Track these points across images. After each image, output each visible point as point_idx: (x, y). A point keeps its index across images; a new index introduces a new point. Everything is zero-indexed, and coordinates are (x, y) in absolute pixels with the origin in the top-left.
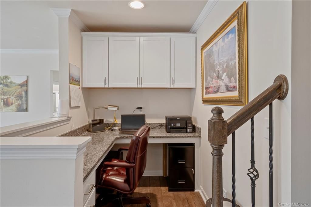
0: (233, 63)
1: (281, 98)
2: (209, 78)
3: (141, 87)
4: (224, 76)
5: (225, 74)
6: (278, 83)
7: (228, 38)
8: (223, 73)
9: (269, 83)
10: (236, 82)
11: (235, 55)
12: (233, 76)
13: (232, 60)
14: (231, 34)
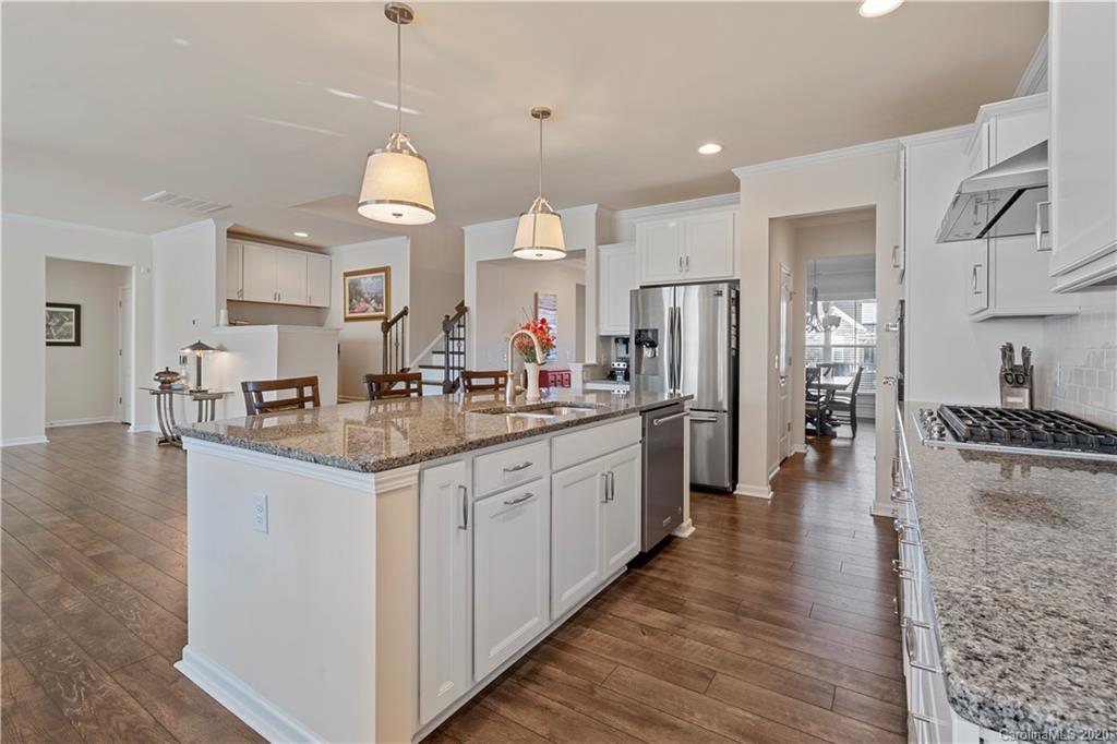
0: (381, 295)
1: (406, 315)
2: (354, 301)
5: (373, 301)
6: (405, 309)
7: (376, 279)
8: (371, 300)
9: (401, 309)
10: (383, 306)
11: (382, 291)
12: (381, 303)
13: (379, 293)
14: (379, 279)
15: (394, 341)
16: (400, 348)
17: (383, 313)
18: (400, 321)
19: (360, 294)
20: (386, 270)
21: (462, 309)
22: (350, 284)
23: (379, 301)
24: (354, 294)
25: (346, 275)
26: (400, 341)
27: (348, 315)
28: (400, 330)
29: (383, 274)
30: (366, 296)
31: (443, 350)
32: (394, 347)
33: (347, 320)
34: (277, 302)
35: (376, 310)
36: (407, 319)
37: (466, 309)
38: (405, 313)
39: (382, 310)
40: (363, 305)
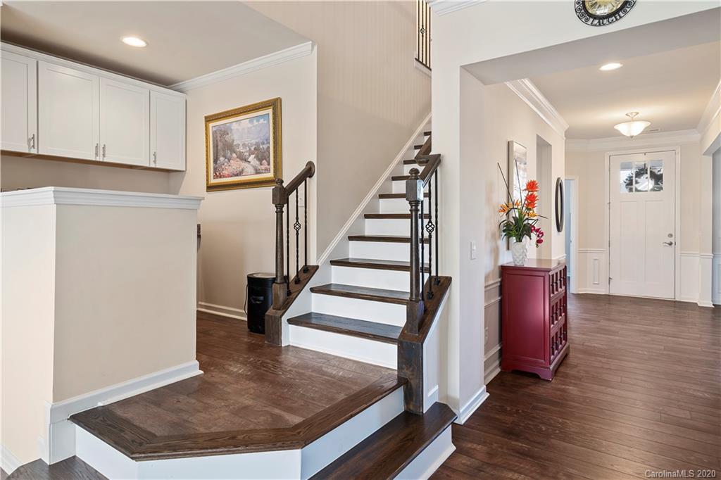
0: (265, 147)
1: (311, 176)
2: (222, 159)
3: (101, 160)
4: (252, 158)
5: (253, 156)
6: (309, 166)
7: (258, 121)
8: (250, 155)
9: (302, 167)
10: (269, 164)
11: (268, 140)
12: (265, 159)
13: (263, 143)
14: (262, 120)
15: (293, 221)
16: (302, 232)
17: (271, 175)
18: (301, 187)
19: (230, 147)
20: (275, 105)
21: (429, 162)
22: (214, 133)
23: (262, 157)
24: (221, 148)
25: (209, 119)
26: (301, 221)
27: (213, 181)
28: (301, 203)
29: (270, 111)
30: (241, 149)
31: (408, 235)
32: (293, 232)
33: (211, 188)
34: (100, 159)
35: (257, 172)
36: (313, 182)
37: (438, 159)
38: (308, 172)
39: (267, 170)
40: (235, 165)
